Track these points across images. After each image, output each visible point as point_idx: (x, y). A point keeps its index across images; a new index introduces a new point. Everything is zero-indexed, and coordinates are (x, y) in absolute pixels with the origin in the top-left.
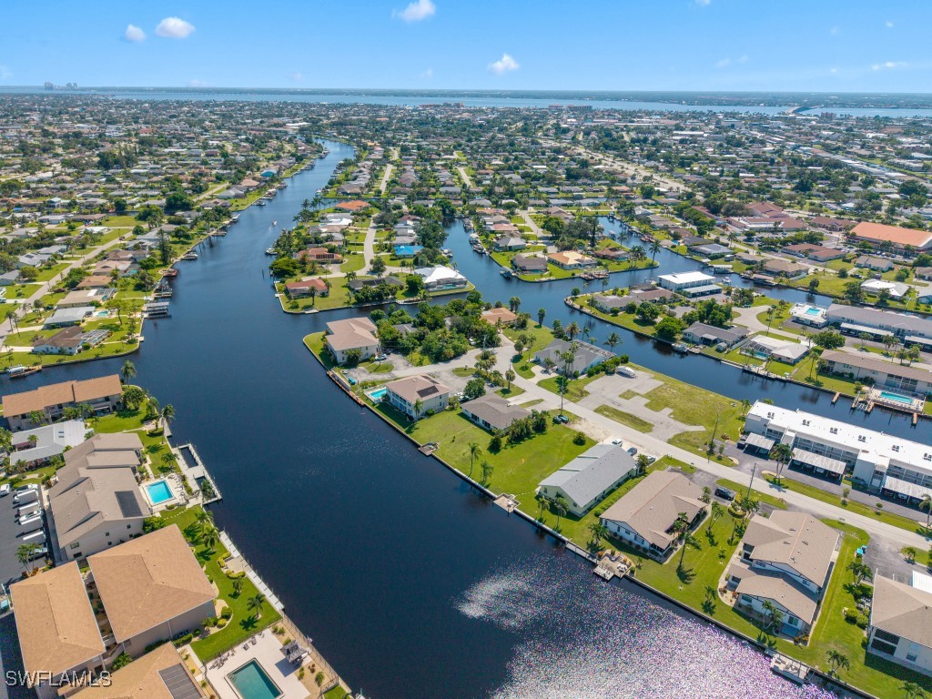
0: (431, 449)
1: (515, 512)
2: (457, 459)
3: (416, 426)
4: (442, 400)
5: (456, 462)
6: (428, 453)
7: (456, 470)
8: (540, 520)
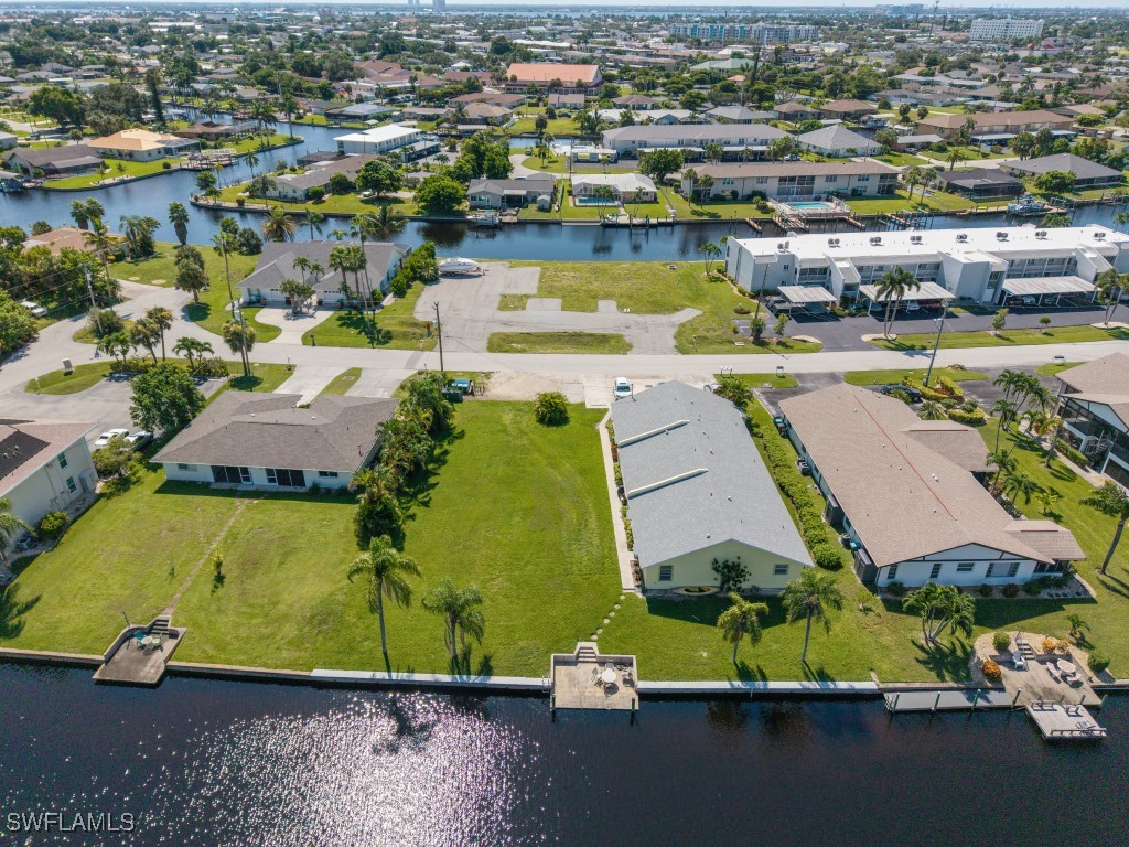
0: (148, 651)
1: (645, 696)
2: (290, 630)
3: (22, 596)
4: (72, 470)
5: (296, 643)
6: (151, 671)
7: (318, 673)
8: (744, 673)
